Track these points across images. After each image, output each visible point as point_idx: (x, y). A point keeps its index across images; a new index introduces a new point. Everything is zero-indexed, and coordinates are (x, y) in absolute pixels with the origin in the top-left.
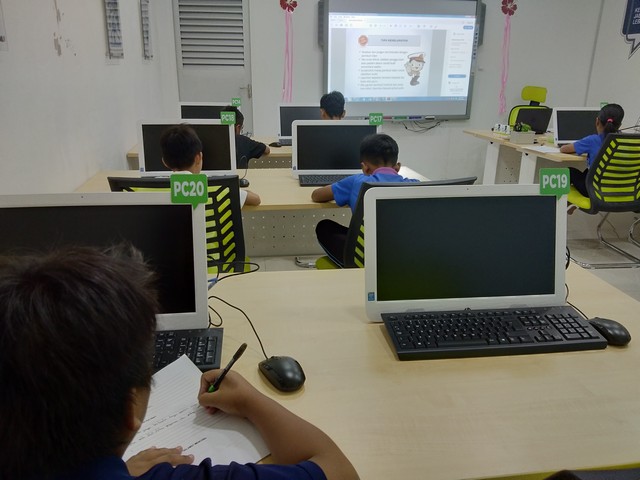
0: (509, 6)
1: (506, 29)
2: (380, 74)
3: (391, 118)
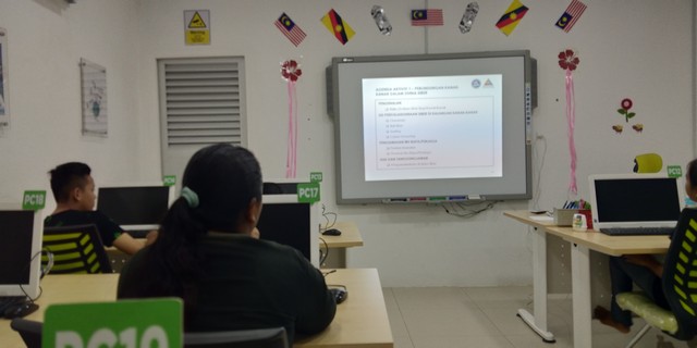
0: (569, 60)
1: (568, 88)
3: (425, 199)
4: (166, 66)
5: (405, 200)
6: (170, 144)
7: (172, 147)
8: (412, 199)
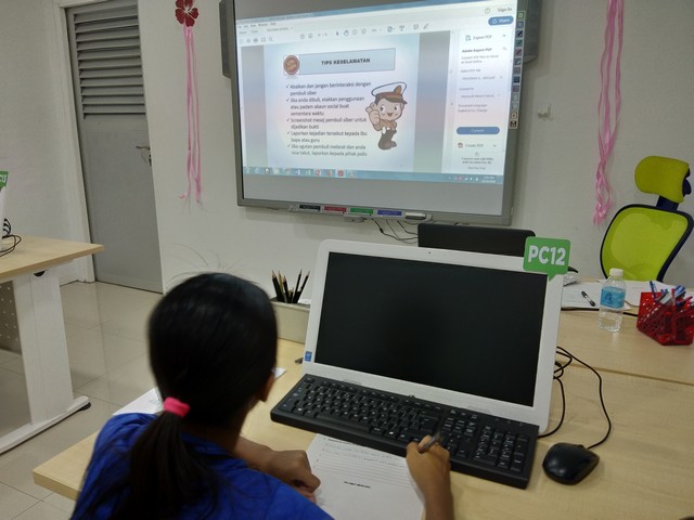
2: (323, 127)
3: (343, 209)
4: (76, 15)
5: (318, 208)
6: (85, 114)
7: (87, 117)
8: (327, 208)
